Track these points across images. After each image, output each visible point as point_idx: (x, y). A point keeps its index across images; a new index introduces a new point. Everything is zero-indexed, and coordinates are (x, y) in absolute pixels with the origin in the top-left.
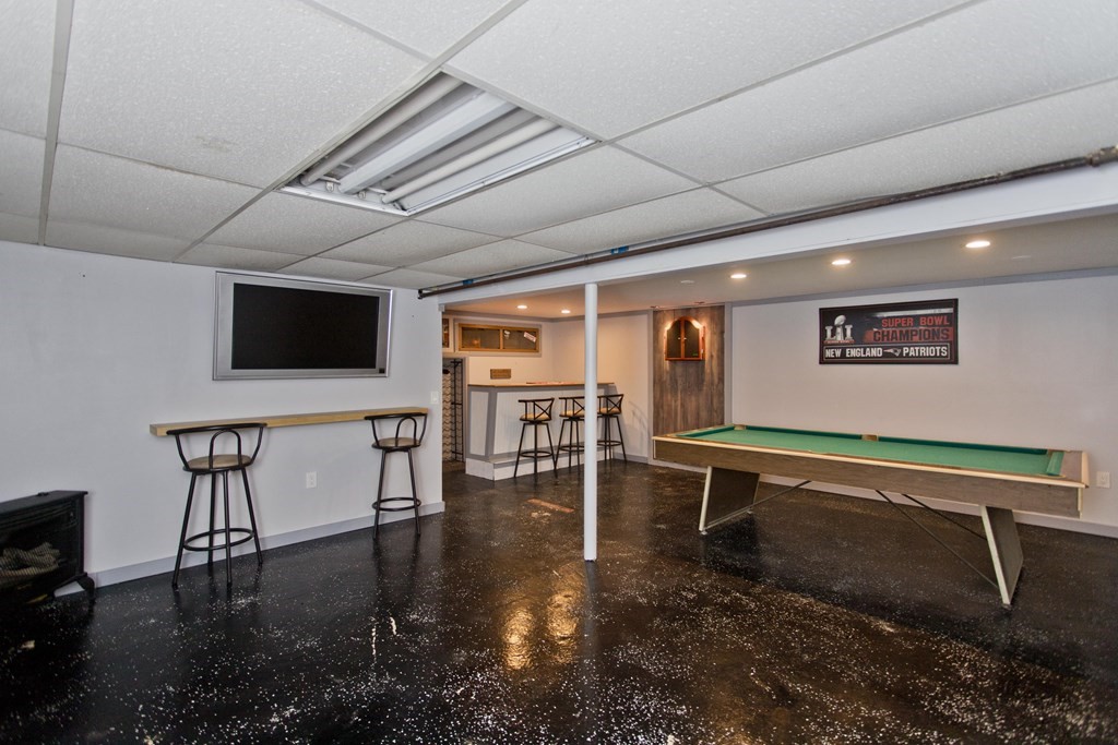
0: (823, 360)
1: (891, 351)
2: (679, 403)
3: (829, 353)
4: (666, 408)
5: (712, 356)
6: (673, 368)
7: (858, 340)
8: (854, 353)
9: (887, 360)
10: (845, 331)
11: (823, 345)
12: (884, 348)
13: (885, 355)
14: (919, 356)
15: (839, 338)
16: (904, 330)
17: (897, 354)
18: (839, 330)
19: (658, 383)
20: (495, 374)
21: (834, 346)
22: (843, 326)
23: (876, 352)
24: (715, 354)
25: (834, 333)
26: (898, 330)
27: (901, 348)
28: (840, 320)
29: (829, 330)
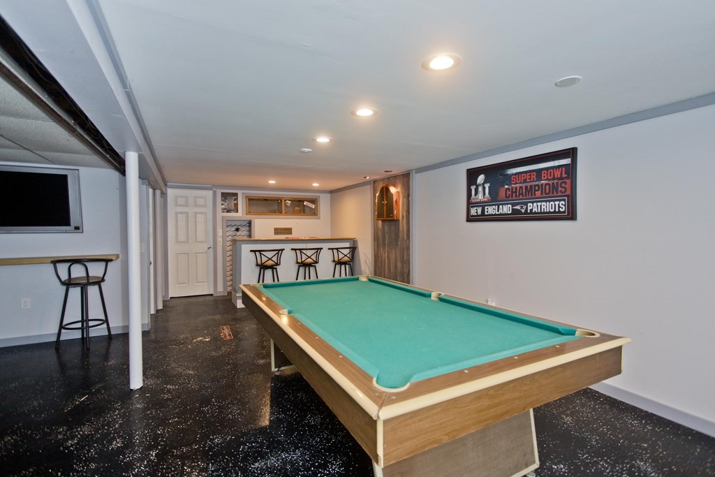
0: (470, 219)
1: (518, 207)
2: (386, 254)
3: (473, 212)
4: (380, 258)
5: (403, 216)
6: (383, 226)
7: (494, 199)
8: (491, 210)
9: (516, 216)
10: (484, 188)
11: (470, 204)
12: (513, 205)
13: (515, 212)
14: (541, 213)
15: (480, 196)
16: (529, 185)
17: (523, 211)
18: (480, 189)
19: (376, 238)
20: (277, 231)
21: (477, 204)
22: (483, 184)
23: (506, 209)
24: (405, 214)
25: (476, 193)
26: (524, 185)
27: (526, 204)
28: (481, 179)
29: (473, 188)
